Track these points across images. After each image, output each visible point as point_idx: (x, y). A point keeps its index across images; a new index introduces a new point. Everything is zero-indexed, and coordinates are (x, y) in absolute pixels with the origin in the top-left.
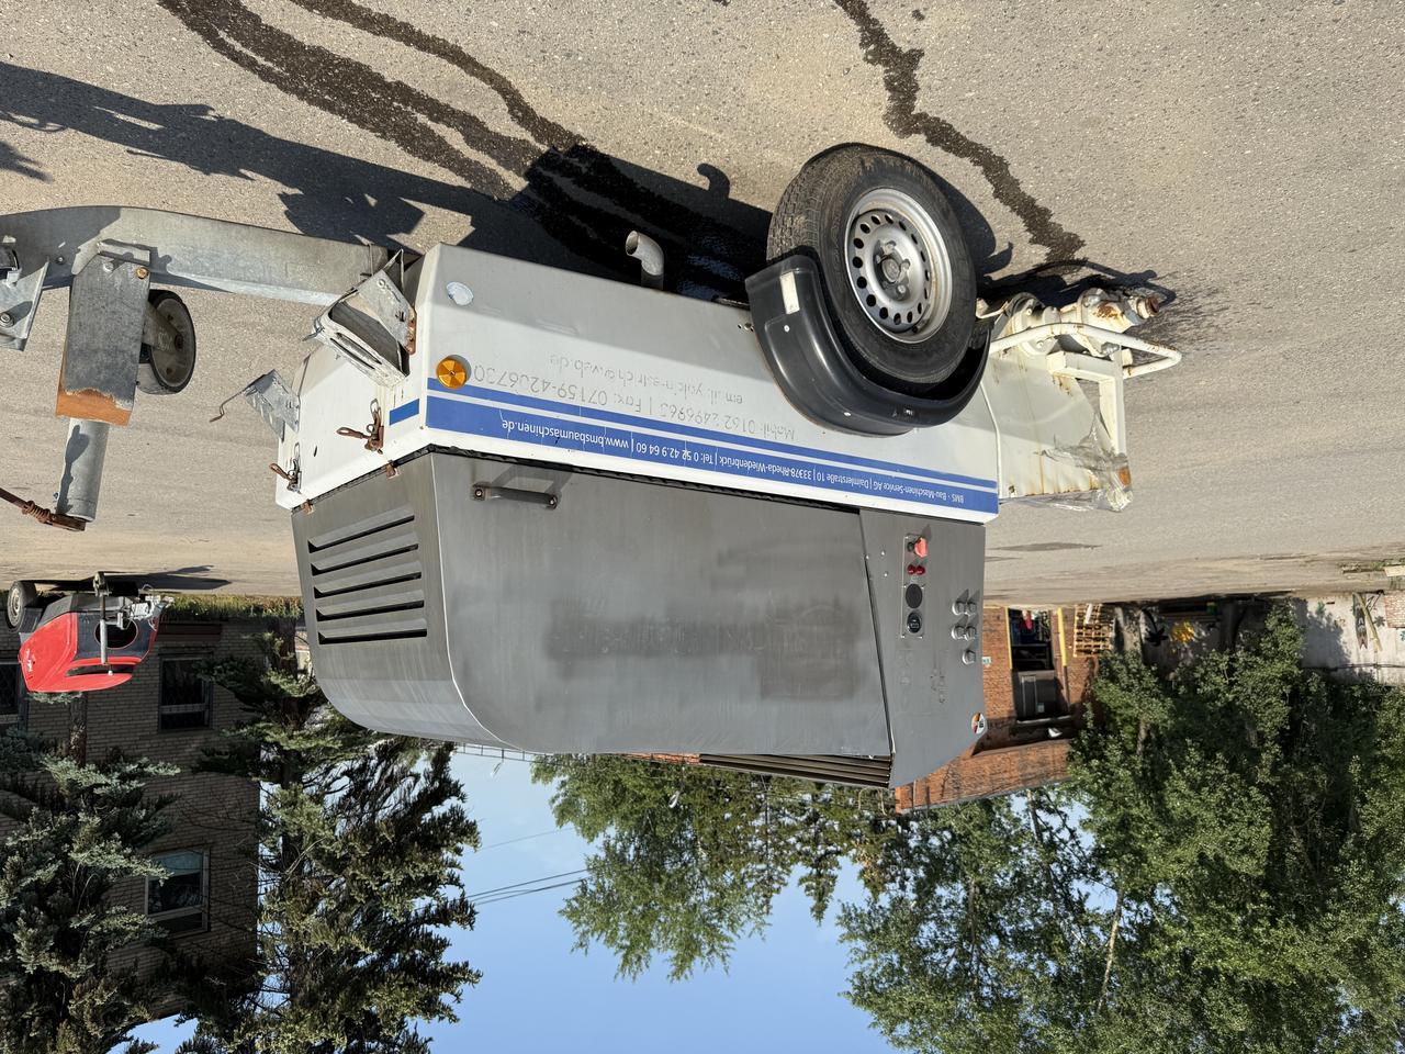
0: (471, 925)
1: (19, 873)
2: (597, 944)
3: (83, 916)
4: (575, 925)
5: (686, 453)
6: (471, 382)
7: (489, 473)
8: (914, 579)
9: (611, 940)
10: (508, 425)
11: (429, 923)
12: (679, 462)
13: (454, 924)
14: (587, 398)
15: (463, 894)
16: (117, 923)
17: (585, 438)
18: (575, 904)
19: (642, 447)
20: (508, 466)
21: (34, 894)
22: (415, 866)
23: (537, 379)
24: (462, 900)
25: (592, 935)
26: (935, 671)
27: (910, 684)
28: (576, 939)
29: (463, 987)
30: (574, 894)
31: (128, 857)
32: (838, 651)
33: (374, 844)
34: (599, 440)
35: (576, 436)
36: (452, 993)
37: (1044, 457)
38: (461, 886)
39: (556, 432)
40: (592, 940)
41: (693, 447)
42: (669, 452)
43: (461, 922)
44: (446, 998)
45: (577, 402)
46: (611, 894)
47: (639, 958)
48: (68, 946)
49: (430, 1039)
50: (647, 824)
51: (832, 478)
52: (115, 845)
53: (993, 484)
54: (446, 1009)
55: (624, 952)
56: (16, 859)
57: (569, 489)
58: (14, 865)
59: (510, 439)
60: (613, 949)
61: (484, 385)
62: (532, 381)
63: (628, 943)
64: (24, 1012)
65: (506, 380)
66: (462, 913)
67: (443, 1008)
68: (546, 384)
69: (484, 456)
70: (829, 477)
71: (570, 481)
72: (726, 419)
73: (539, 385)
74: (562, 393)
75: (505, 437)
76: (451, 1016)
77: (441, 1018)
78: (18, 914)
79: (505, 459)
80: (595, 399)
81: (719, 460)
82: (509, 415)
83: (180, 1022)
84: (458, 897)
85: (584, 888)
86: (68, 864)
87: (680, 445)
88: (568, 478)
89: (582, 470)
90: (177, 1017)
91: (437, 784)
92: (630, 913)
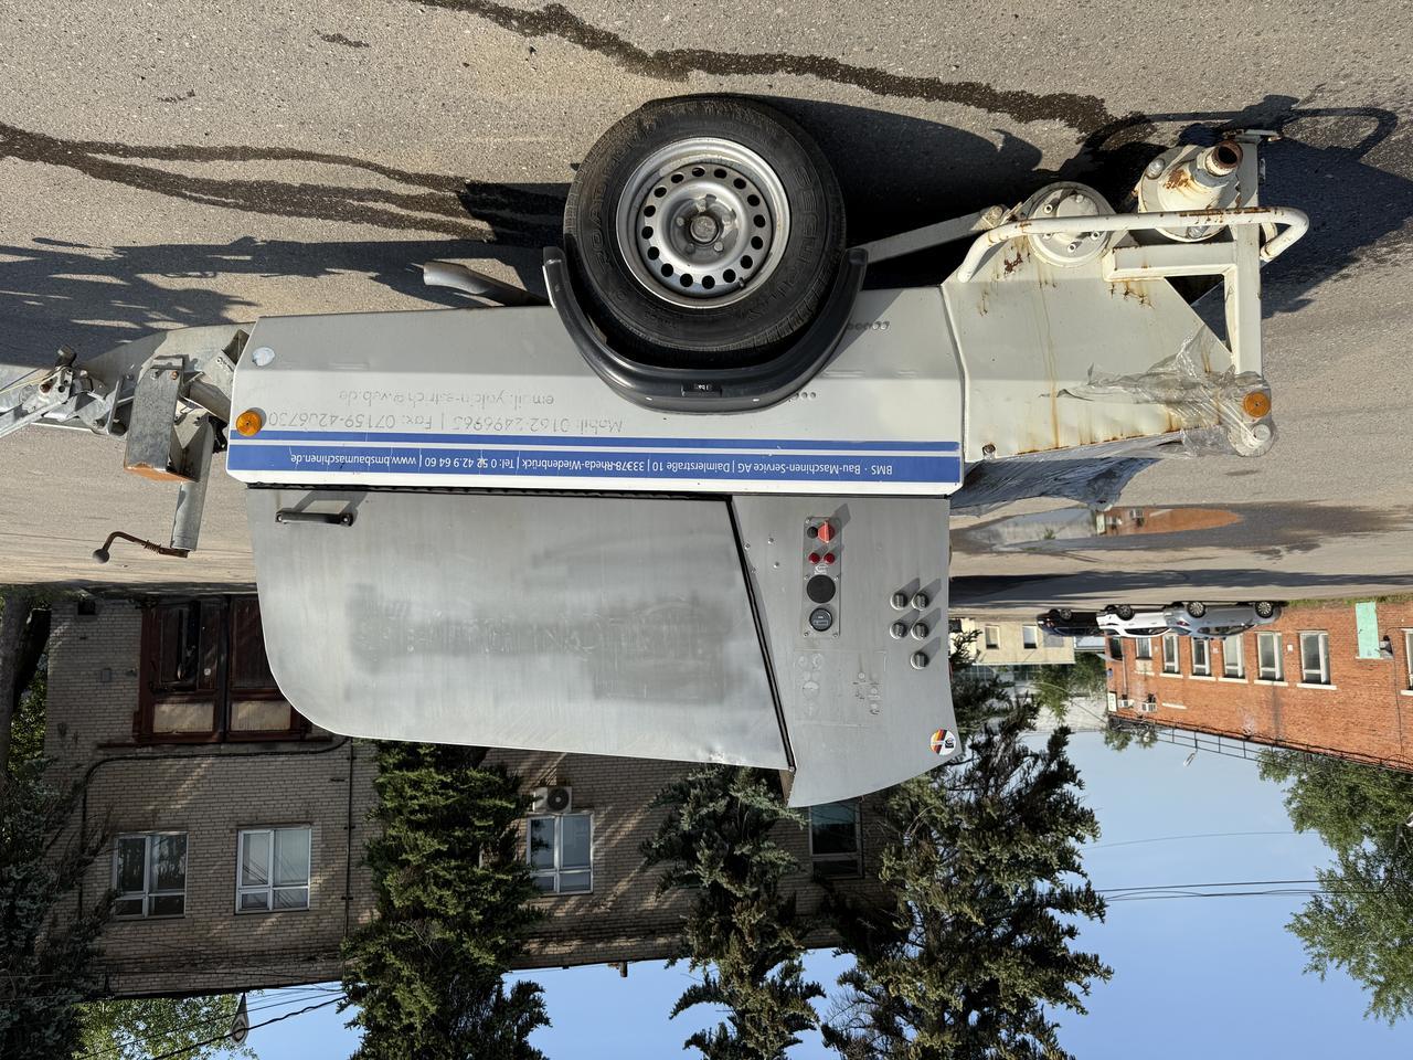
0: (1101, 916)
1: (698, 804)
2: (1339, 972)
3: (744, 845)
4: (1308, 943)
5: (482, 461)
6: (266, 428)
7: (291, 500)
8: (820, 569)
9: (1358, 971)
10: (296, 459)
11: (1054, 907)
12: (474, 471)
13: (1079, 912)
14: (373, 424)
15: (1089, 884)
16: (771, 856)
17: (369, 460)
18: (1306, 920)
19: (432, 462)
20: (307, 492)
21: (712, 822)
22: (1024, 847)
23: (325, 415)
24: (1088, 889)
25: (1331, 960)
26: (862, 676)
27: (819, 689)
28: (1309, 960)
29: (1091, 980)
30: (1302, 910)
31: (771, 800)
32: (700, 651)
33: (981, 818)
34: (386, 460)
35: (361, 459)
36: (1079, 983)
37: (1063, 398)
38: (1085, 875)
39: (341, 459)
40: (1331, 965)
41: (488, 454)
42: (461, 463)
43: (1088, 912)
44: (1072, 987)
45: (365, 429)
46: (1354, 917)
47: (1398, 1001)
48: (738, 869)
49: (1057, 1025)
50: (1401, 842)
51: (672, 466)
52: (763, 789)
53: (952, 446)
54: (1072, 998)
55: (1376, 988)
56: (697, 791)
57: (365, 508)
58: (696, 796)
59: (298, 470)
60: (1361, 983)
61: (278, 428)
62: (320, 417)
63: (1382, 979)
64: (709, 917)
65: (297, 421)
66: (1090, 902)
67: (1070, 997)
68: (334, 418)
69: (285, 487)
70: (670, 466)
71: (366, 499)
72: (532, 422)
73: (327, 420)
74: (349, 423)
75: (293, 469)
76: (1078, 1007)
77: (1069, 1007)
78: (701, 837)
79: (303, 487)
80: (383, 423)
81: (521, 463)
82: (297, 450)
83: (837, 954)
84: (1084, 888)
85: (1318, 904)
86: (733, 800)
87: (474, 455)
88: (364, 497)
89: (377, 489)
90: (835, 949)
91: (1054, 766)
92: (1381, 945)
